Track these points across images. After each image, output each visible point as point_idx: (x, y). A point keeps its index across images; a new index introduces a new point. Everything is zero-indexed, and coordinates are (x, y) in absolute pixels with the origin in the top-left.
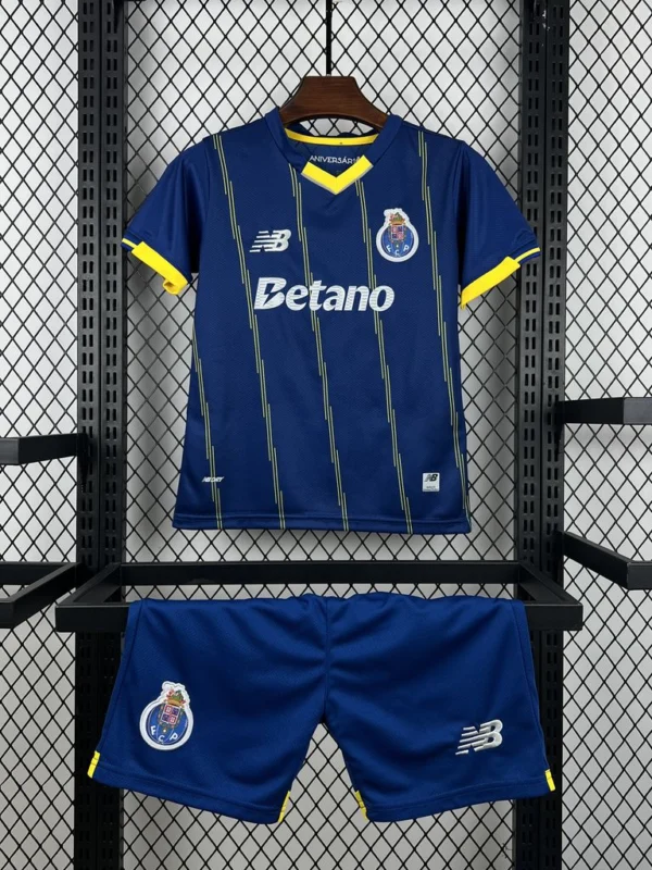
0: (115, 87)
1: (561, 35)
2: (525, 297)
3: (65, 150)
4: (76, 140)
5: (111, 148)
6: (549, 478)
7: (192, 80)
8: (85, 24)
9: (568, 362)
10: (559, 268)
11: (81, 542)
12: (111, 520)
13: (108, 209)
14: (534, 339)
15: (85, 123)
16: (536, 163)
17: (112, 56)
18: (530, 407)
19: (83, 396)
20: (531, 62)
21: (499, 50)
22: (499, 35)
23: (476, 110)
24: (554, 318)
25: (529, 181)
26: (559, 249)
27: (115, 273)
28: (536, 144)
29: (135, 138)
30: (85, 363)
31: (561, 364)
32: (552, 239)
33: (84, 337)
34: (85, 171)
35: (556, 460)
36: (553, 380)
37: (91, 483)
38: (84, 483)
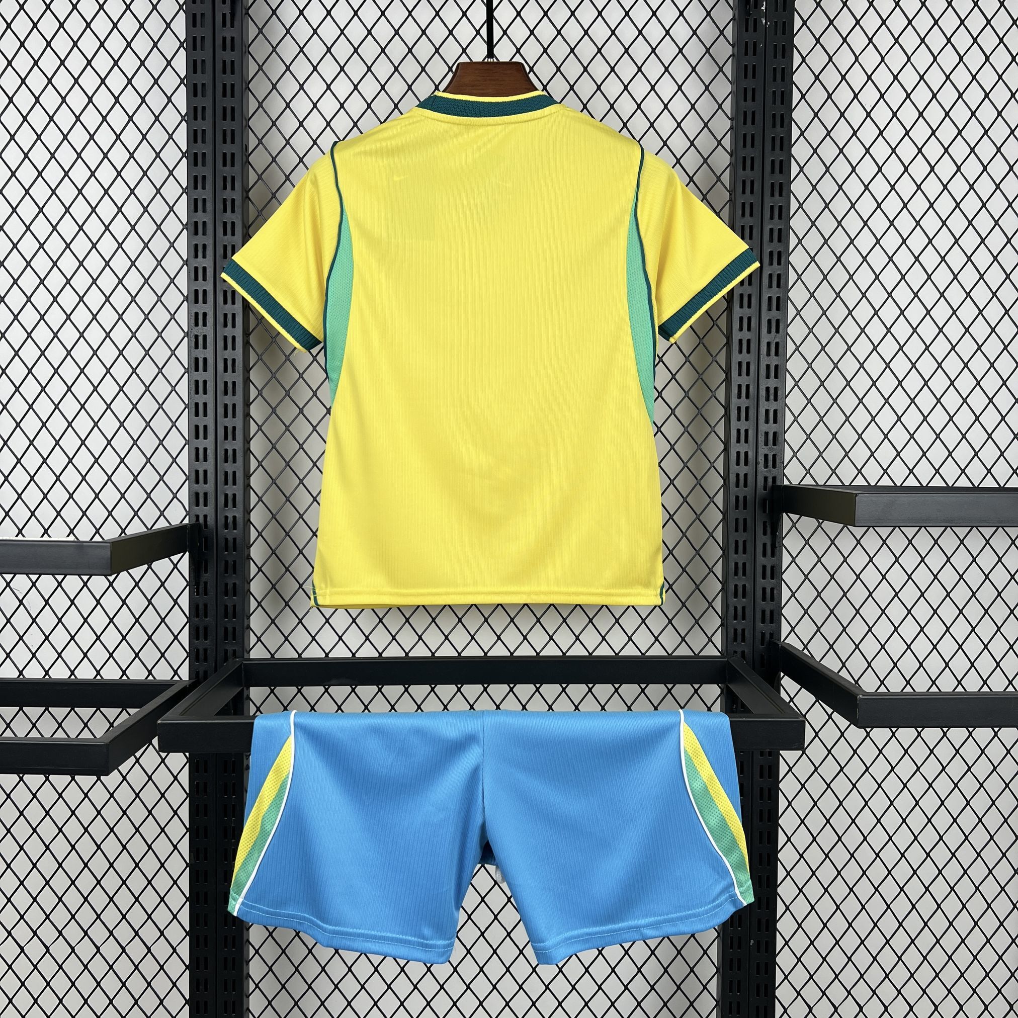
0: (233, 96)
1: (784, 33)
2: (736, 357)
3: (171, 173)
4: (184, 159)
5: (228, 171)
6: (764, 578)
7: (329, 87)
8: (194, 15)
9: (787, 436)
10: (778, 321)
11: (194, 655)
12: (230, 629)
13: (225, 247)
14: (747, 409)
15: (196, 141)
16: (752, 192)
17: (228, 56)
18: (742, 492)
19: (195, 477)
20: (746, 66)
21: (708, 51)
22: (708, 32)
23: (679, 125)
24: (772, 383)
25: (743, 215)
26: (778, 299)
27: (234, 326)
28: (752, 169)
29: (259, 160)
30: (197, 437)
31: (780, 439)
32: (770, 286)
33: (197, 405)
34: (196, 200)
35: (773, 555)
36: (770, 458)
37: (206, 583)
38: (197, 584)
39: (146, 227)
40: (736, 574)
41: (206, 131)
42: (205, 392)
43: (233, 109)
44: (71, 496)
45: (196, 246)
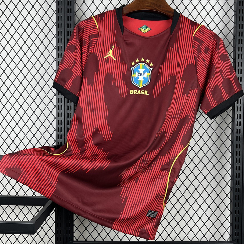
39: (42, 48)
40: (237, 162)
41: (62, 17)
42: (61, 102)
43: (71, 9)
44: (17, 136)
45: (59, 54)
